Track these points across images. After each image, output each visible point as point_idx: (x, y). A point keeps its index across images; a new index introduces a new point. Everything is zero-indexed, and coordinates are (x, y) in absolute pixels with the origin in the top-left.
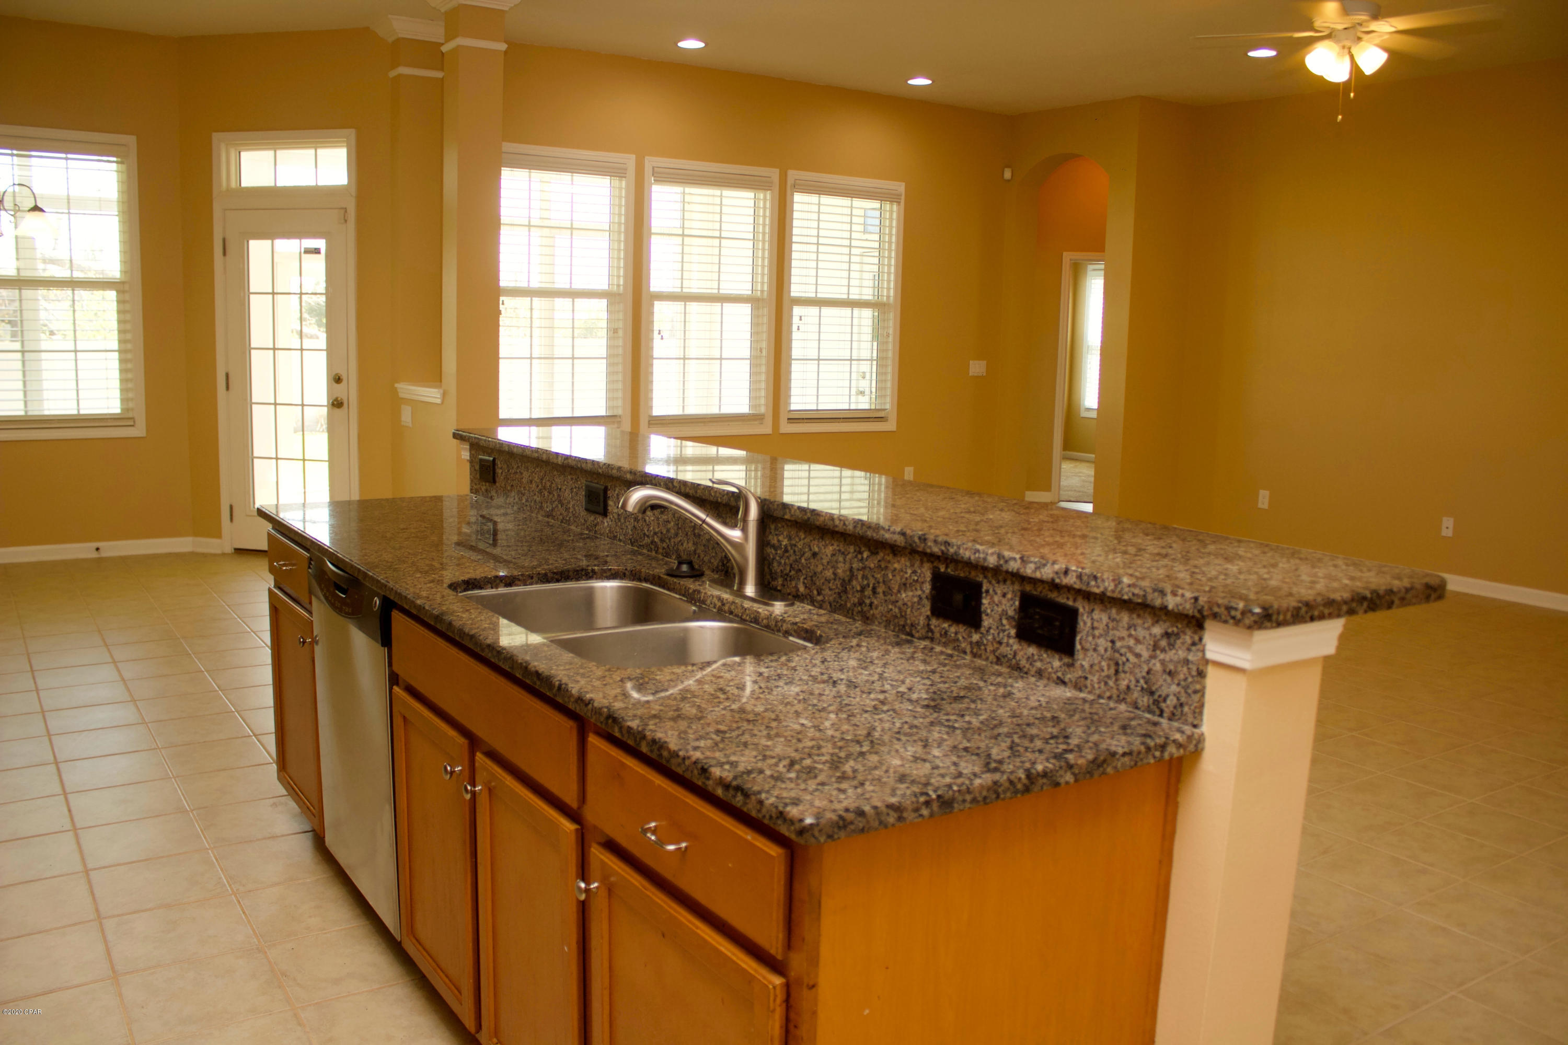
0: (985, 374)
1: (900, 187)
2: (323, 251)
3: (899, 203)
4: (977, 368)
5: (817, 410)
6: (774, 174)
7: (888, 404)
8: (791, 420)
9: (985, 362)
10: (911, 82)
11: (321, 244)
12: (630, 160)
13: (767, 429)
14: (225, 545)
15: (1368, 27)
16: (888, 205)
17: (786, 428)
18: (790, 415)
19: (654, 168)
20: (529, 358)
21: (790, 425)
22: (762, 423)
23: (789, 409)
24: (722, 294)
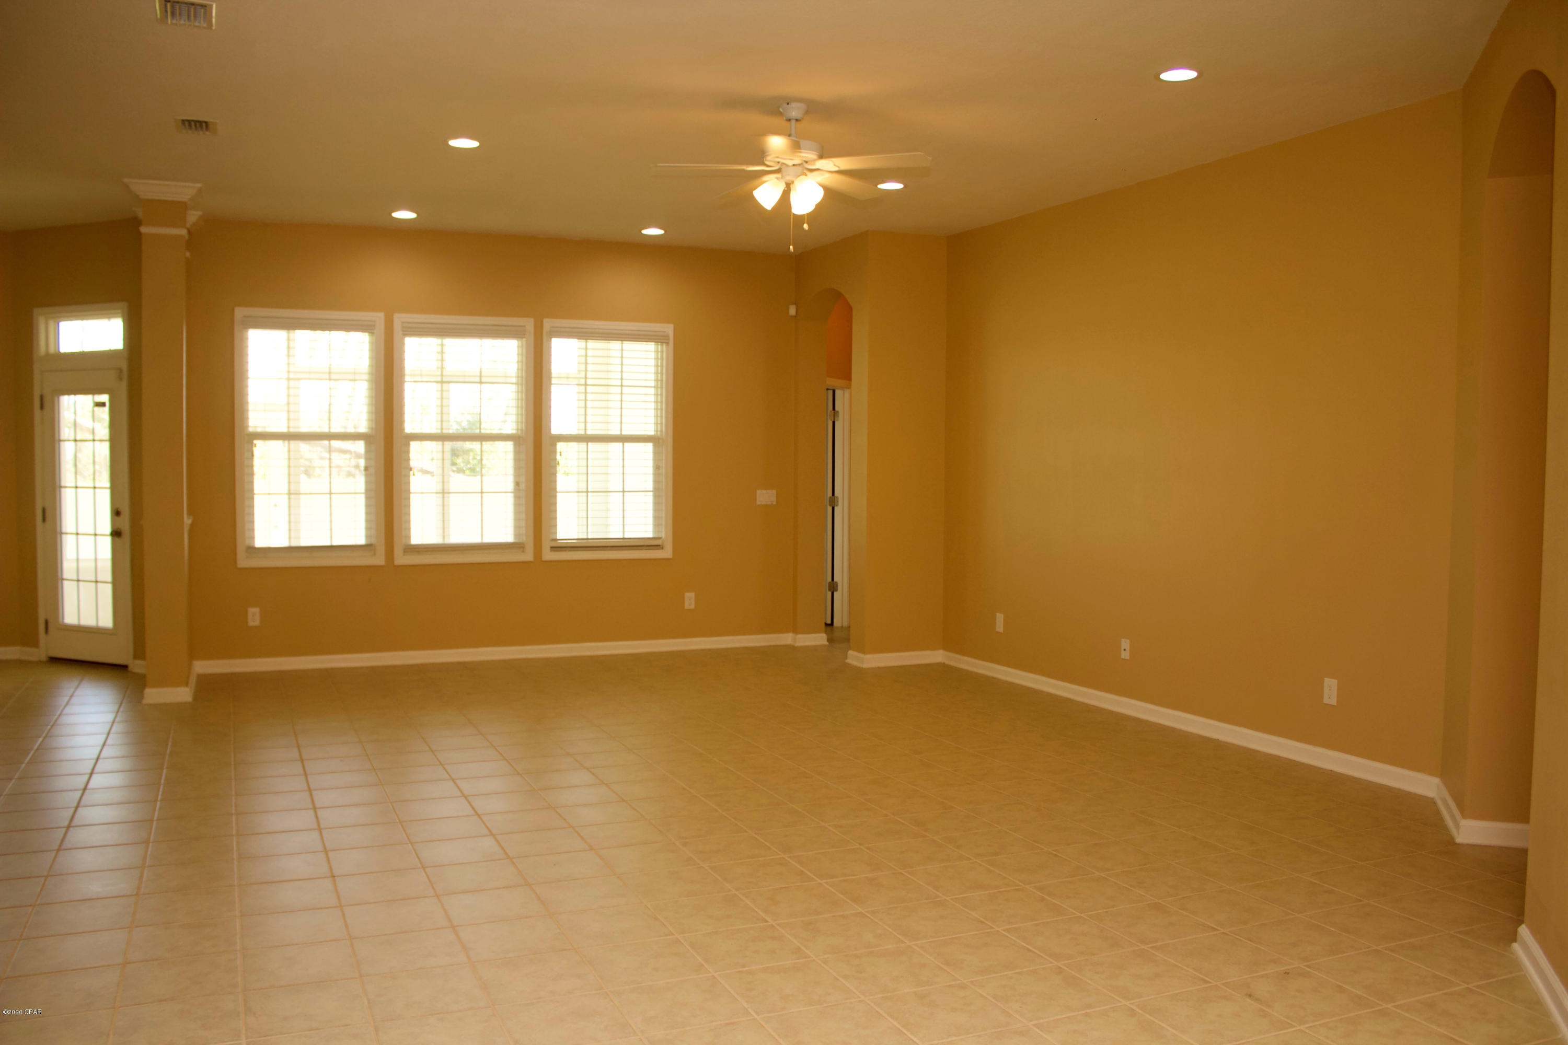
0: (775, 503)
1: (669, 329)
2: (108, 404)
3: (667, 343)
4: (765, 497)
6: (529, 324)
7: (665, 535)
8: (555, 549)
9: (774, 492)
10: (645, 232)
11: (105, 398)
12: (379, 317)
13: (528, 556)
14: (40, 654)
15: (814, 164)
16: (659, 347)
17: (548, 555)
18: (554, 544)
19: (403, 323)
20: (286, 494)
21: (553, 553)
22: (523, 551)
23: (554, 538)
24: (483, 434)
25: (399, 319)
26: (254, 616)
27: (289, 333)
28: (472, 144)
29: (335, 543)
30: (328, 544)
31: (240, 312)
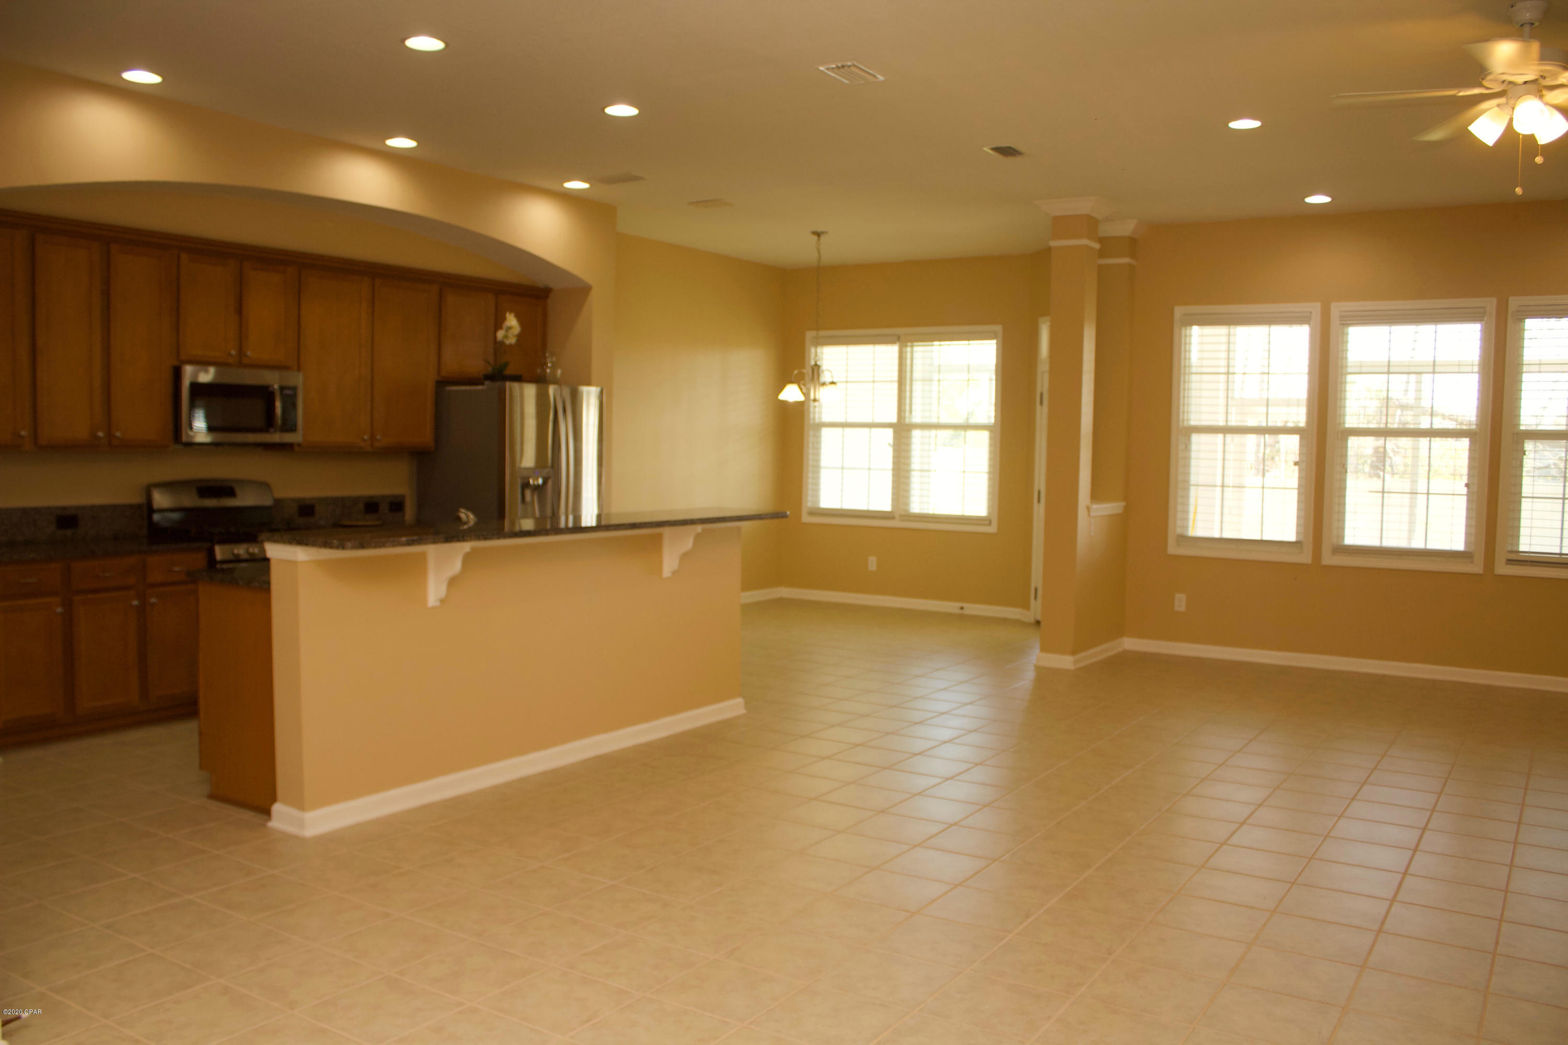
5: (1561, 554)
8: (1510, 562)
12: (1315, 308)
13: (1477, 568)
14: (1031, 616)
17: (1501, 569)
18: (1513, 557)
19: (1341, 312)
20: (1220, 486)
21: (1509, 566)
22: (1472, 562)
23: (1515, 549)
24: (1434, 429)
25: (1337, 308)
26: (1180, 602)
27: (1229, 328)
28: (1254, 124)
29: (1265, 538)
30: (1259, 538)
31: (1179, 311)
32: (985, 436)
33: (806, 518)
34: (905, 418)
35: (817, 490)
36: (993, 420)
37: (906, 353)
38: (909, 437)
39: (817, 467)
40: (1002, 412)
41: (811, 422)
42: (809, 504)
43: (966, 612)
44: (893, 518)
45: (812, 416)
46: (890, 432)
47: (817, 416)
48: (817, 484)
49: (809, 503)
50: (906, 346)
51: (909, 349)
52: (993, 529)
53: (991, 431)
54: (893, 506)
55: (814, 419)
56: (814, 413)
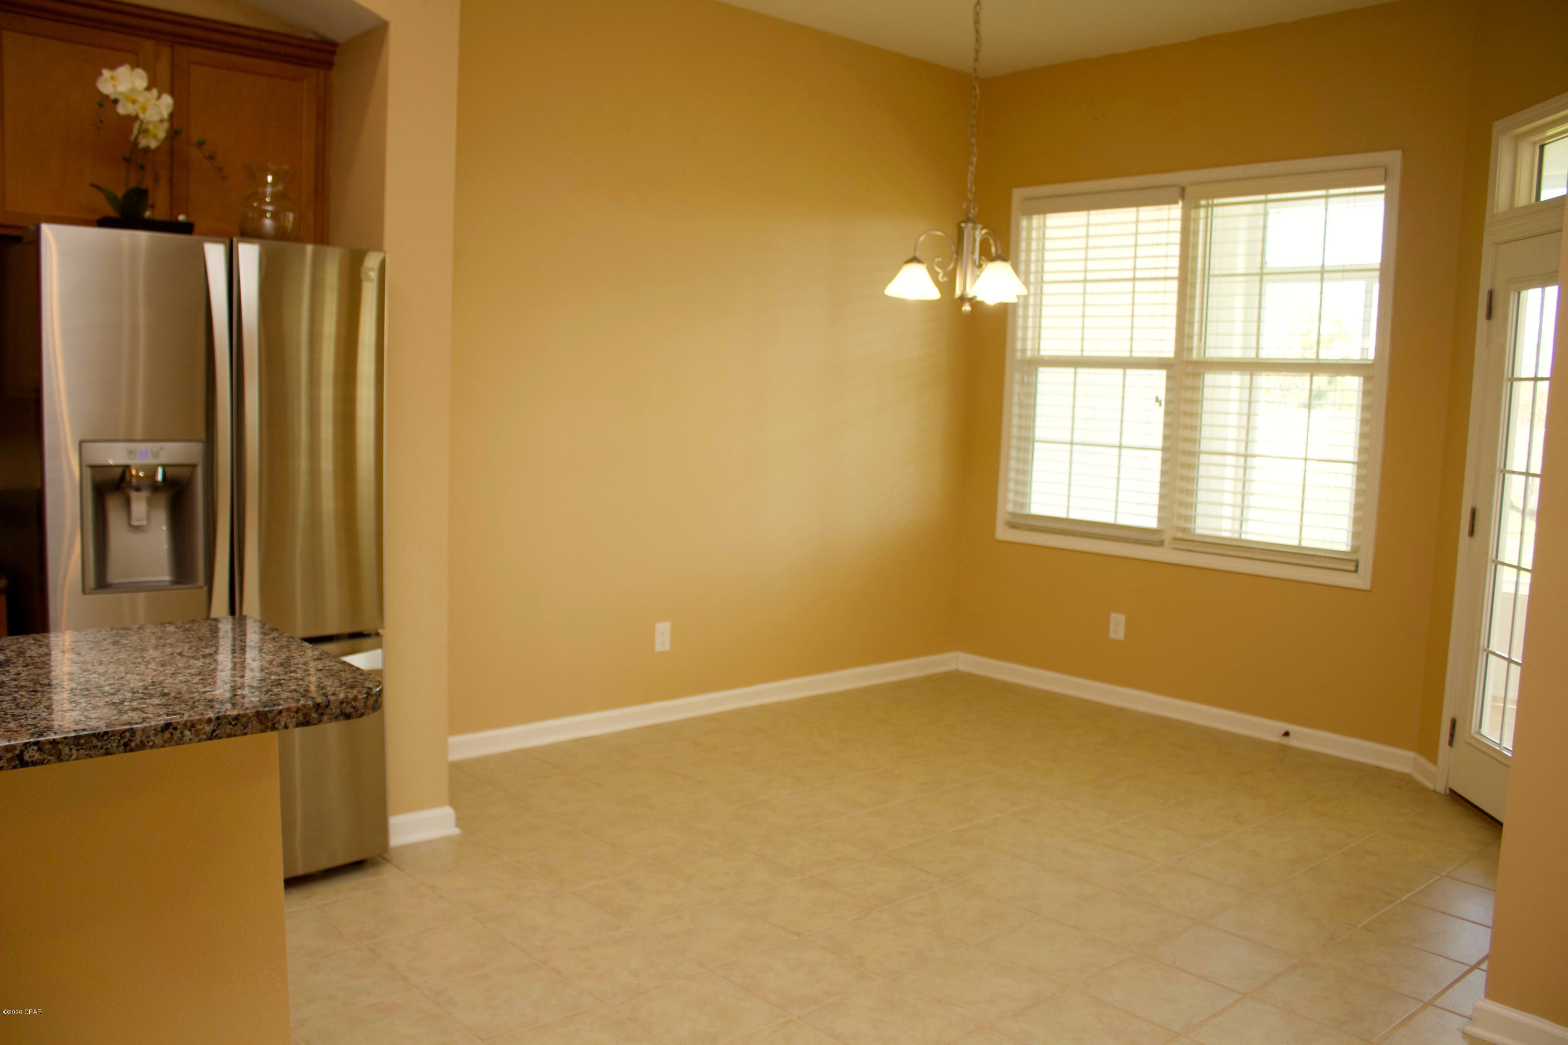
14: (1440, 778)
32: (1352, 385)
33: (1002, 533)
34: (1190, 350)
35: (1024, 483)
36: (1371, 356)
37: (1197, 220)
38: (1198, 389)
39: (1027, 440)
40: (1393, 340)
41: (1019, 355)
42: (1010, 508)
43: (1291, 742)
44: (1161, 543)
45: (1019, 345)
46: (1158, 379)
47: (1029, 345)
48: (1025, 472)
49: (1007, 505)
50: (1198, 206)
51: (1202, 212)
52: (1361, 581)
53: (1367, 379)
54: (1160, 520)
55: (1024, 351)
56: (1024, 340)
